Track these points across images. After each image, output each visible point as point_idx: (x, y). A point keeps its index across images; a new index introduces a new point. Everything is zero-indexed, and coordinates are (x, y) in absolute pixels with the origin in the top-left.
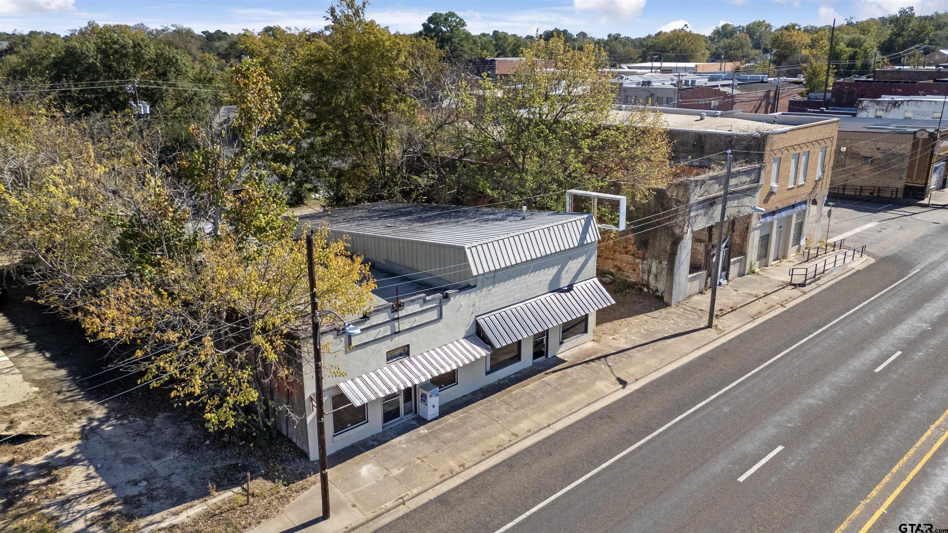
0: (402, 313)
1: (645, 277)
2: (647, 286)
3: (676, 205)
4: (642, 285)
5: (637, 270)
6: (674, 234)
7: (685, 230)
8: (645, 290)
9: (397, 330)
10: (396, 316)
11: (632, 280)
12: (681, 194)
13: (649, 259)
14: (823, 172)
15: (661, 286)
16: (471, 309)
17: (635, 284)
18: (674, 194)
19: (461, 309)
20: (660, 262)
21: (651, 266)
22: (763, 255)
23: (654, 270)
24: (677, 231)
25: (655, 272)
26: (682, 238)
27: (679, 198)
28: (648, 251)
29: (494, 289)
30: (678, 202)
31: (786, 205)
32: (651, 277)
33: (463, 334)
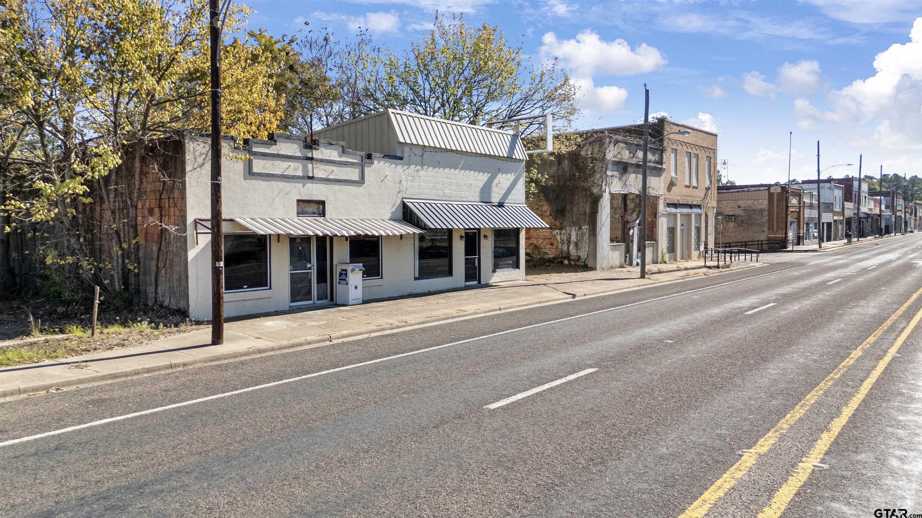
0: (316, 154)
1: (565, 248)
2: (568, 257)
3: (592, 163)
4: (562, 258)
5: (555, 244)
6: (592, 194)
7: (603, 189)
8: (566, 262)
9: (310, 175)
10: (310, 155)
11: (550, 256)
12: (596, 150)
13: (567, 228)
14: (711, 182)
15: (583, 254)
16: (398, 185)
17: (554, 258)
18: (589, 153)
19: (386, 181)
20: (580, 228)
21: (570, 235)
22: (672, 249)
23: (573, 238)
24: (595, 191)
25: (575, 240)
26: (602, 196)
27: (595, 156)
28: (567, 219)
29: (422, 173)
30: (593, 159)
31: (684, 202)
32: (572, 247)
33: (388, 215)
